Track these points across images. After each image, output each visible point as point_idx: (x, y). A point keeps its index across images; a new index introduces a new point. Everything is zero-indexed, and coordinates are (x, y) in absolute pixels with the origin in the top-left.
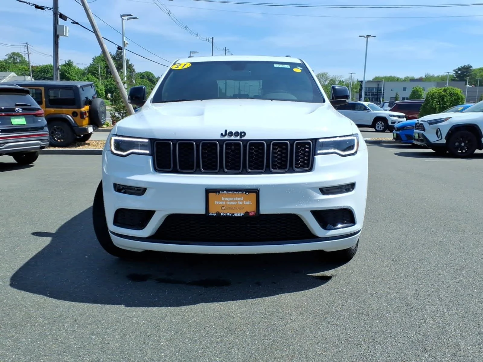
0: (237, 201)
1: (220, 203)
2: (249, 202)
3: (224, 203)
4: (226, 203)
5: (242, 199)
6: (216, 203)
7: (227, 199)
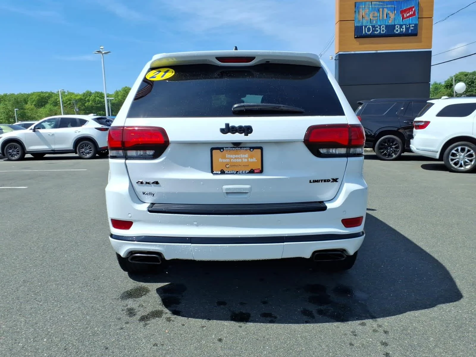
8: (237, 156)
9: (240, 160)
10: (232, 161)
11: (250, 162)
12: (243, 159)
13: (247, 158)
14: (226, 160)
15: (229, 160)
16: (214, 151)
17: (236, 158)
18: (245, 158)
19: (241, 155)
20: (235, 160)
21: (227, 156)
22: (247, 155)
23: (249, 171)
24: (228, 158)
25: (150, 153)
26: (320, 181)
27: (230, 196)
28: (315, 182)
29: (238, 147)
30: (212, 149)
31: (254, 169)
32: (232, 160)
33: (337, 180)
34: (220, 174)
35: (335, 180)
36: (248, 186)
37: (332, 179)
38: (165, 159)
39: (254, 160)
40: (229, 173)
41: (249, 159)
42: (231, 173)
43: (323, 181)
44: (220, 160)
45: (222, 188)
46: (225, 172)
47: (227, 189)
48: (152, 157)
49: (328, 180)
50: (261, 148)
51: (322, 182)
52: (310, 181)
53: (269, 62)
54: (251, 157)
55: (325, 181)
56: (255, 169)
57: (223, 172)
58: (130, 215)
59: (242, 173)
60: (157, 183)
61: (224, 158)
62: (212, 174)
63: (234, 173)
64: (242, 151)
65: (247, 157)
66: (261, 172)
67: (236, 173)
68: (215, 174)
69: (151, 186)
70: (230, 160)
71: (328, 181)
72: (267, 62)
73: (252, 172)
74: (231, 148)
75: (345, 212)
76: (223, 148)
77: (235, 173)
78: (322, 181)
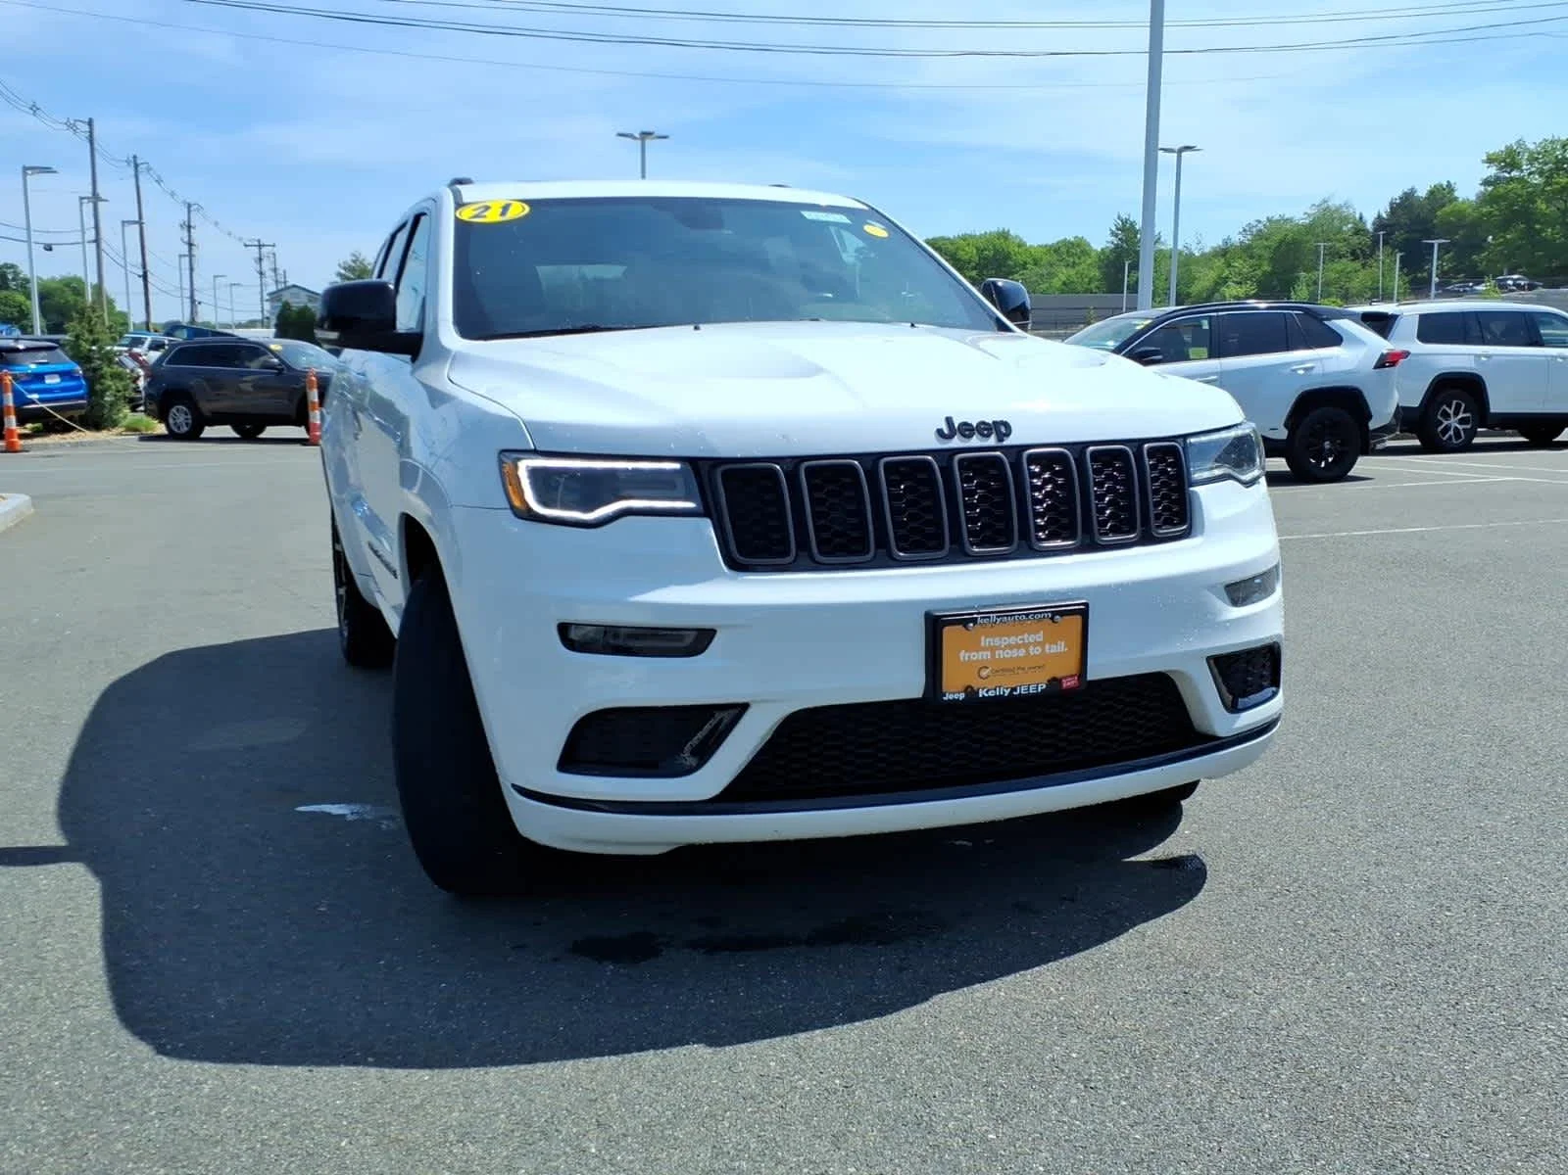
0: (1026, 646)
1: (976, 656)
2: (1060, 647)
3: (987, 655)
4: (993, 655)
5: (1040, 637)
6: (962, 659)
7: (997, 641)
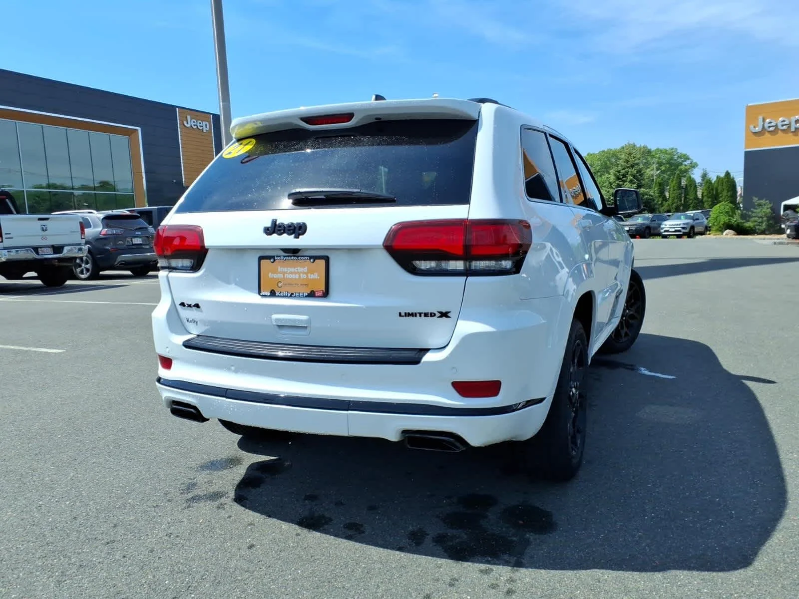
8: (292, 270)
9: (297, 276)
10: (285, 277)
11: (311, 279)
12: (301, 275)
13: (306, 273)
14: (278, 275)
15: (282, 275)
16: (263, 261)
17: (291, 273)
18: (304, 273)
19: (299, 268)
20: (290, 276)
21: (280, 269)
22: (306, 268)
23: (308, 294)
24: (280, 273)
25: (187, 263)
26: (418, 315)
27: (284, 331)
28: (408, 316)
29: (294, 256)
30: (261, 258)
31: (315, 290)
32: (286, 275)
33: (449, 315)
34: (269, 296)
35: (444, 315)
36: (304, 317)
37: (439, 312)
38: (205, 272)
39: (315, 276)
40: (281, 296)
41: (309, 275)
42: (284, 296)
43: (423, 315)
44: (270, 275)
45: (271, 318)
46: (275, 293)
47: (277, 320)
48: (189, 269)
49: (431, 313)
50: (327, 259)
51: (420, 316)
52: (400, 313)
53: (380, 119)
54: (311, 271)
55: (426, 315)
56: (317, 291)
57: (273, 294)
58: (168, 350)
59: (299, 297)
60: (197, 306)
61: (275, 272)
62: (258, 295)
63: (287, 296)
64: (301, 261)
65: (306, 271)
66: (326, 294)
67: (291, 296)
68: (263, 295)
69: (193, 310)
70: (284, 275)
71: (431, 316)
72: (376, 119)
73: (312, 295)
74: (284, 256)
75: (454, 370)
76: (273, 257)
77: (289, 295)
78: (420, 314)
